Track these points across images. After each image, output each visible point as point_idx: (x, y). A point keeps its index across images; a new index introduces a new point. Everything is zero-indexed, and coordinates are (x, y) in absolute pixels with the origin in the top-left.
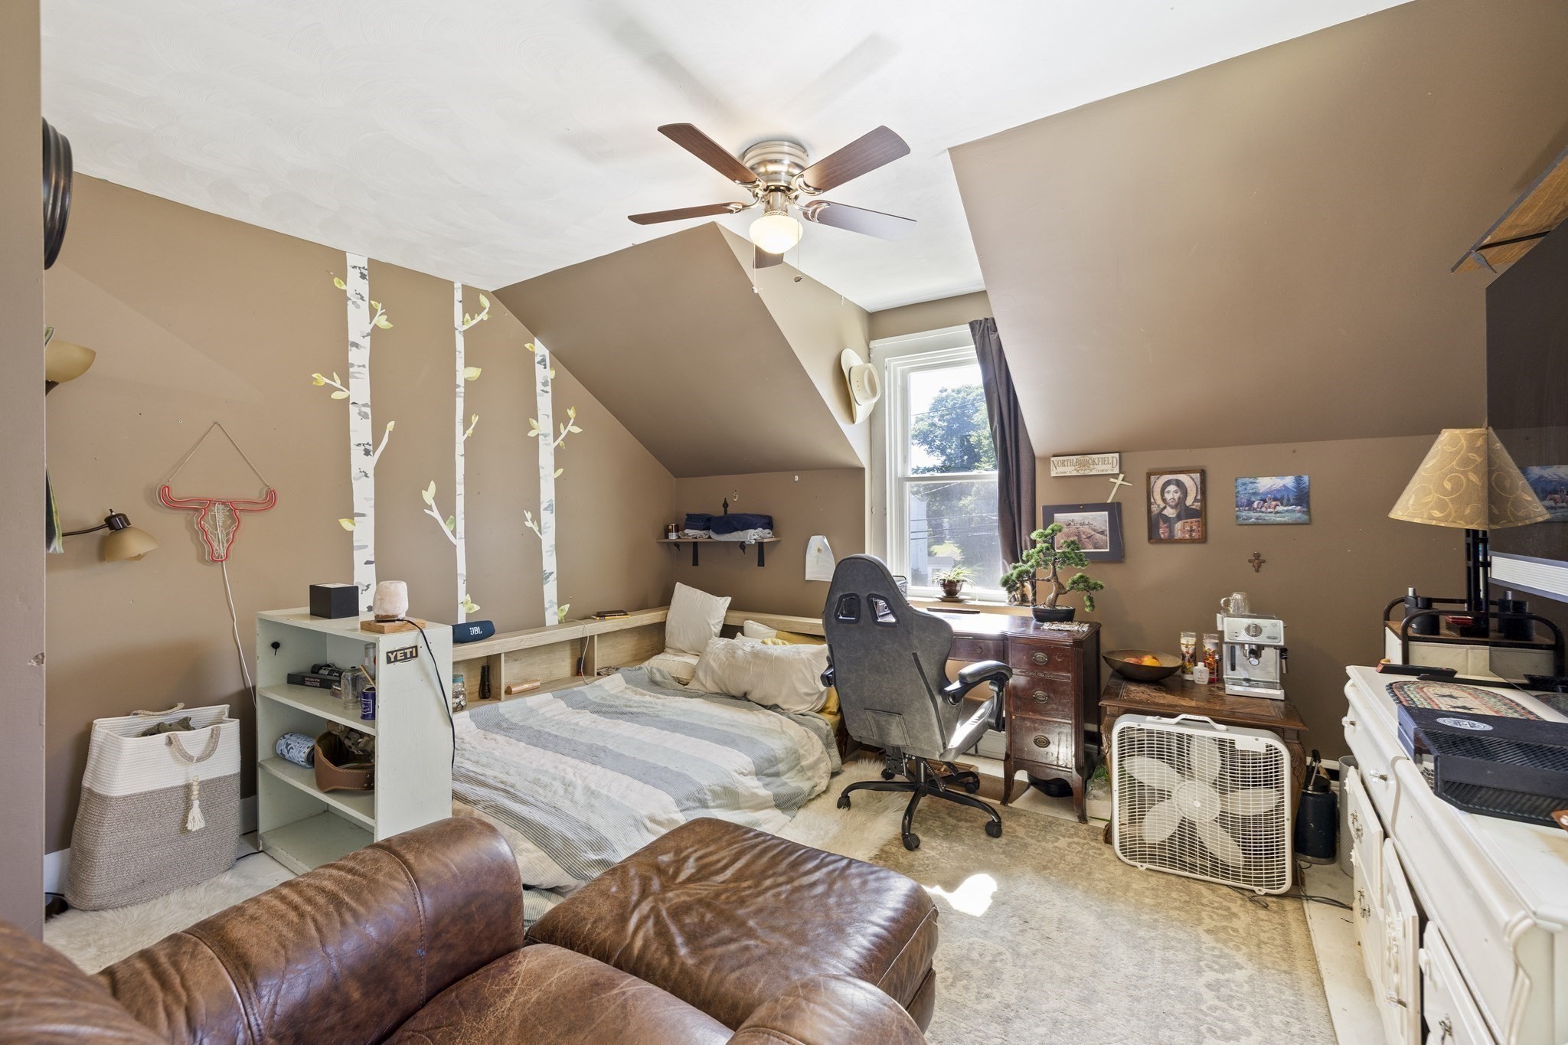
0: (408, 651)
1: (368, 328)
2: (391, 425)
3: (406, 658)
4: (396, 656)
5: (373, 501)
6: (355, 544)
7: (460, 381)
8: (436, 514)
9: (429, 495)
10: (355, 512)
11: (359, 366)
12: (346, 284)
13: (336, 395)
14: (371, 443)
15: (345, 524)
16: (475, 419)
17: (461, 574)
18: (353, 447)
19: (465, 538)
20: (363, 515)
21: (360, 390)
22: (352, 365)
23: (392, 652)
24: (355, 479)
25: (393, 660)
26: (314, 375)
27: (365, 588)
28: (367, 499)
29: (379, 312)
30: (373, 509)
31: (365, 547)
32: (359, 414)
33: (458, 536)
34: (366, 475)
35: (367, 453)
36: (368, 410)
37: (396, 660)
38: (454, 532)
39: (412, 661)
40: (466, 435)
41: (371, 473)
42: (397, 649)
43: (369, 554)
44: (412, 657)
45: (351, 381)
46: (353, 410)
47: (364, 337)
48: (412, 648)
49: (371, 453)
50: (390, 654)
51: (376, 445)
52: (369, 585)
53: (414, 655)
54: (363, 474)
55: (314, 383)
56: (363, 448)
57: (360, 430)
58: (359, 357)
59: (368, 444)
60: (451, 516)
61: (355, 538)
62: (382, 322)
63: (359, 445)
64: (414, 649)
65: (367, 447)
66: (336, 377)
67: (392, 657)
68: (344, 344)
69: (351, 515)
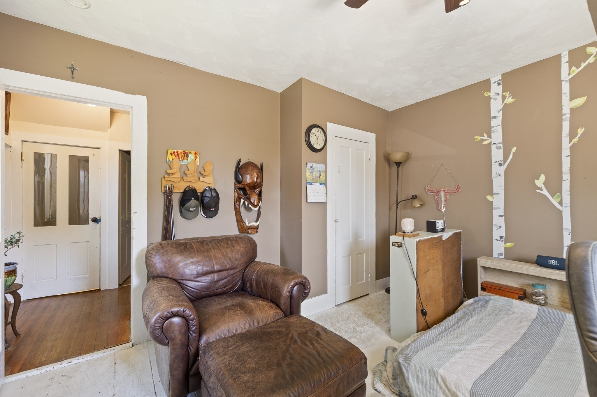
0: (399, 244)
1: (501, 107)
2: (514, 150)
3: (398, 246)
4: (395, 244)
5: (504, 187)
6: (494, 207)
7: (566, 110)
8: (545, 192)
9: (540, 182)
10: (494, 192)
11: (496, 126)
12: (490, 92)
13: (485, 143)
14: (502, 160)
15: (489, 198)
16: (580, 131)
17: (567, 229)
18: (493, 163)
19: (570, 207)
20: (498, 194)
21: (497, 136)
22: (493, 127)
23: (394, 242)
24: (494, 178)
25: (394, 245)
26: (475, 137)
27: (499, 227)
28: (500, 186)
29: (508, 96)
30: (503, 191)
31: (499, 208)
32: (496, 148)
33: (564, 205)
34: (500, 175)
35: (500, 165)
36: (501, 145)
37: (395, 246)
38: (561, 203)
39: (400, 248)
40: (572, 143)
41: (502, 174)
42: (395, 242)
43: (502, 212)
44: (400, 246)
45: (493, 134)
46: (493, 147)
47: (499, 112)
48: (400, 243)
49: (503, 165)
50: (393, 243)
51: (505, 161)
52: (501, 226)
53: (401, 246)
54: (498, 175)
55: (475, 141)
56: (498, 163)
57: (497, 155)
58: (496, 123)
59: (501, 161)
60: (558, 194)
61: (494, 204)
62: (509, 100)
63: (496, 162)
64: (401, 244)
65: (501, 162)
66: (485, 135)
67: (394, 244)
68: (489, 118)
69: (492, 194)
